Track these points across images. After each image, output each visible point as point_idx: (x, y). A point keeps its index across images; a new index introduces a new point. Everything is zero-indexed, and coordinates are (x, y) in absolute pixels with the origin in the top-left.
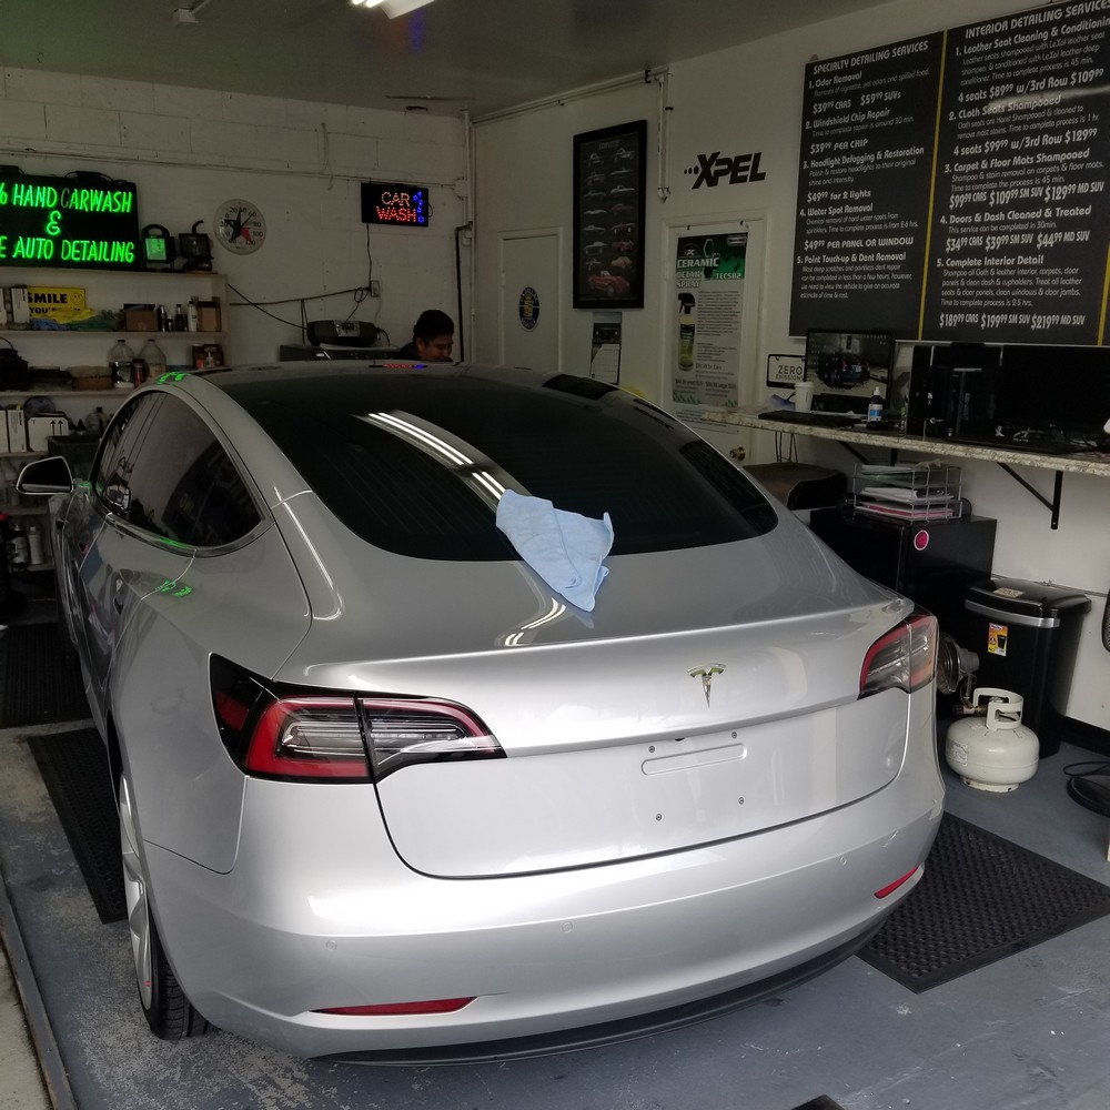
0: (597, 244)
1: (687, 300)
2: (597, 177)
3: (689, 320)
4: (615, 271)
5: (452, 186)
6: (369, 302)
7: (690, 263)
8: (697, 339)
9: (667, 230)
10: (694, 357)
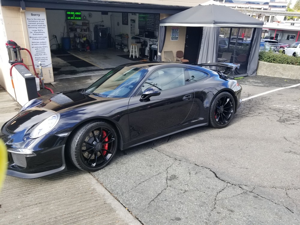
0: (124, 19)
1: (131, 25)
3: (132, 27)
4: (126, 21)
6: (102, 23)
7: (132, 22)
9: (130, 18)
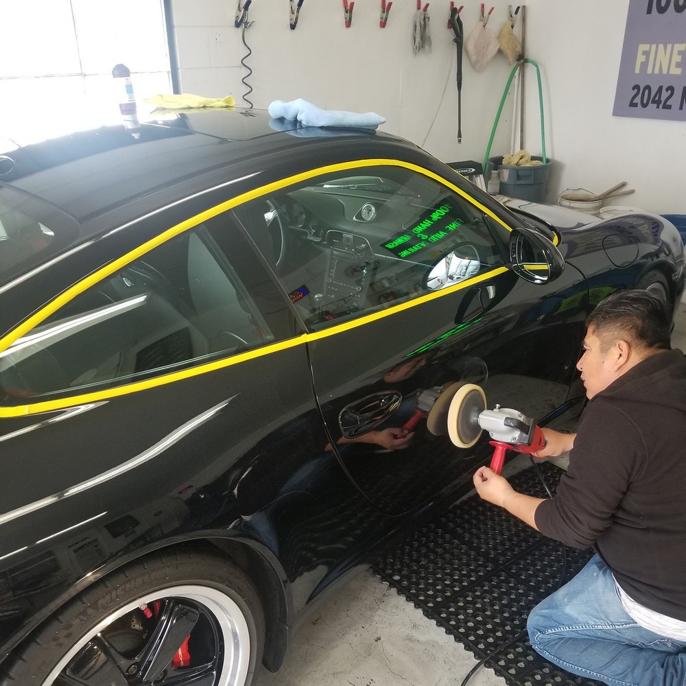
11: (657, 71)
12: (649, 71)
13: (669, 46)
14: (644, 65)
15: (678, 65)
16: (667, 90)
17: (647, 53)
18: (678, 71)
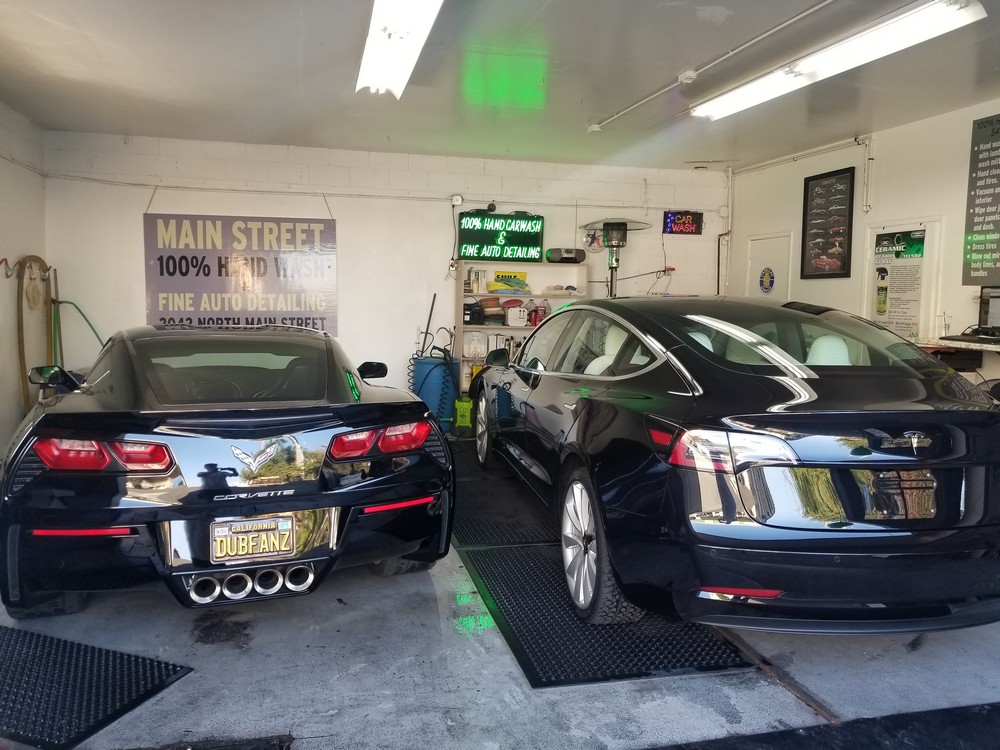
0: (818, 240)
1: (882, 272)
2: (819, 201)
3: (883, 284)
4: (830, 256)
5: (718, 211)
6: (665, 279)
7: (885, 249)
8: (889, 295)
9: (869, 230)
10: (888, 307)
11: (176, 309)
12: (171, 309)
13: (182, 295)
14: (166, 306)
15: (191, 305)
16: (187, 320)
17: (167, 299)
18: (192, 309)
